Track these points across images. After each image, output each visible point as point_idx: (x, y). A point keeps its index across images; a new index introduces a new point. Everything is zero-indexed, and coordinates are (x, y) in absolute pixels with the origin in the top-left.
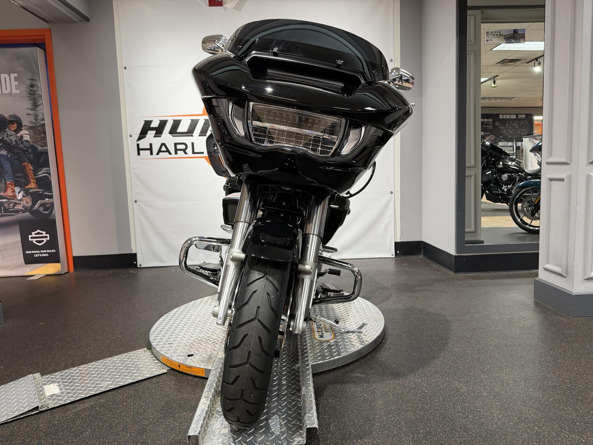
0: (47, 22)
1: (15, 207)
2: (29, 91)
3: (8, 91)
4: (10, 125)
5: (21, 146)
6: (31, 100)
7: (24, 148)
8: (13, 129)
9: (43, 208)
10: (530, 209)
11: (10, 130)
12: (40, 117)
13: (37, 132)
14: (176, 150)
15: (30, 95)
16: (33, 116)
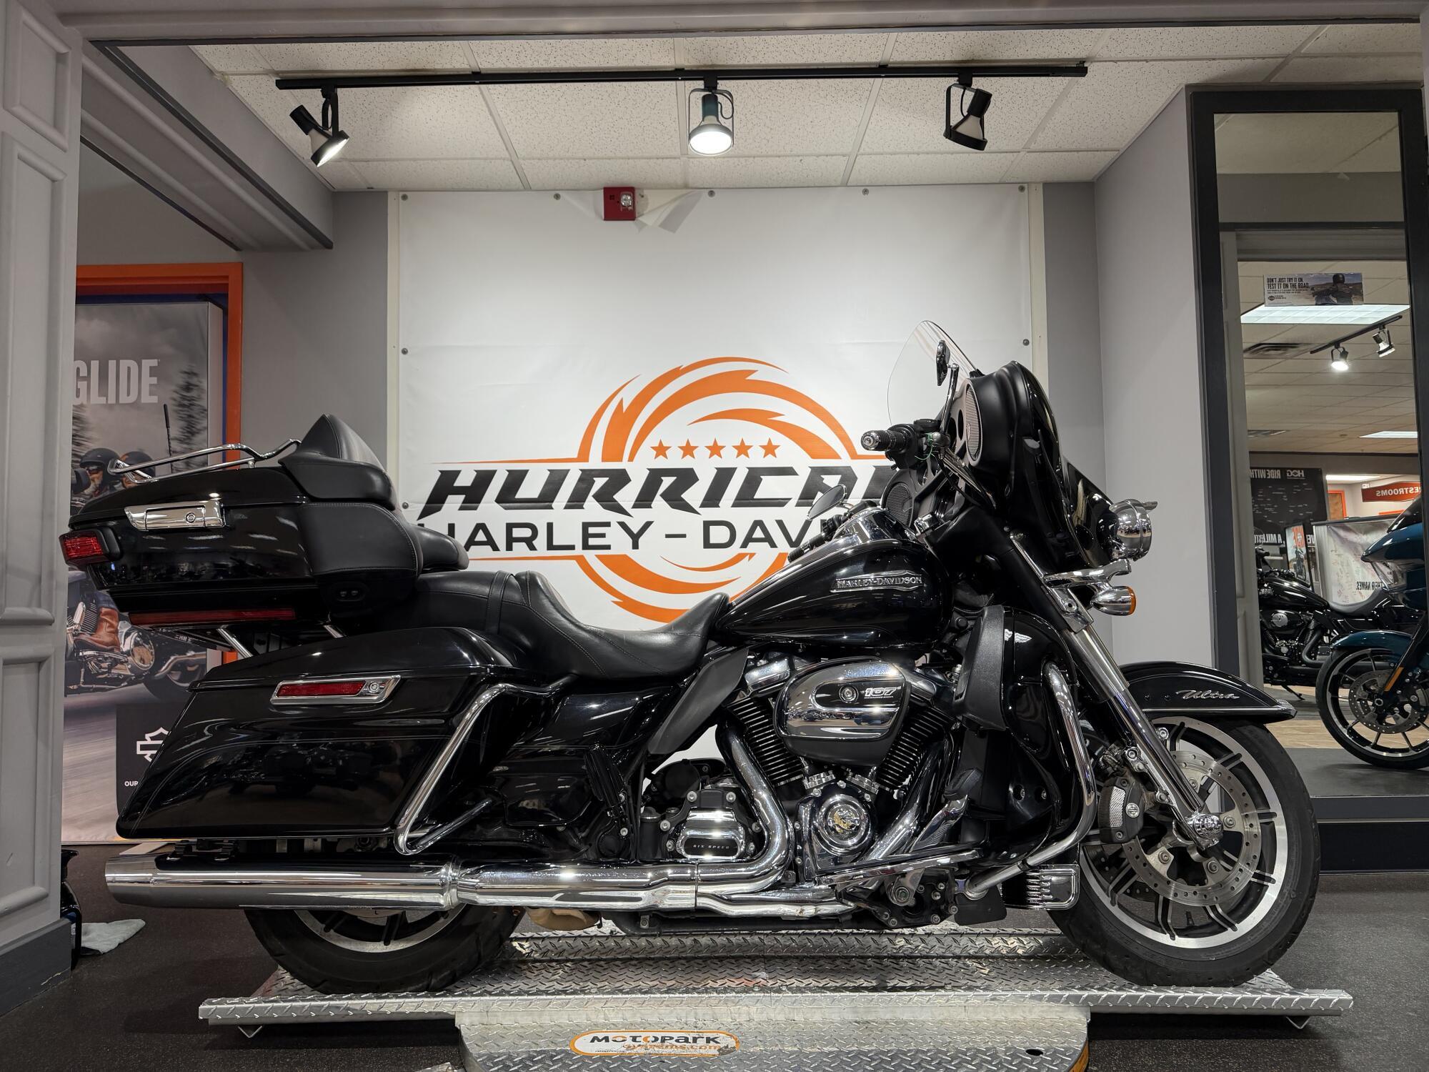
0: (237, 249)
1: (113, 671)
2: (179, 399)
3: (132, 398)
6: (182, 419)
9: (179, 673)
10: (1373, 705)
14: (510, 541)
15: (180, 409)
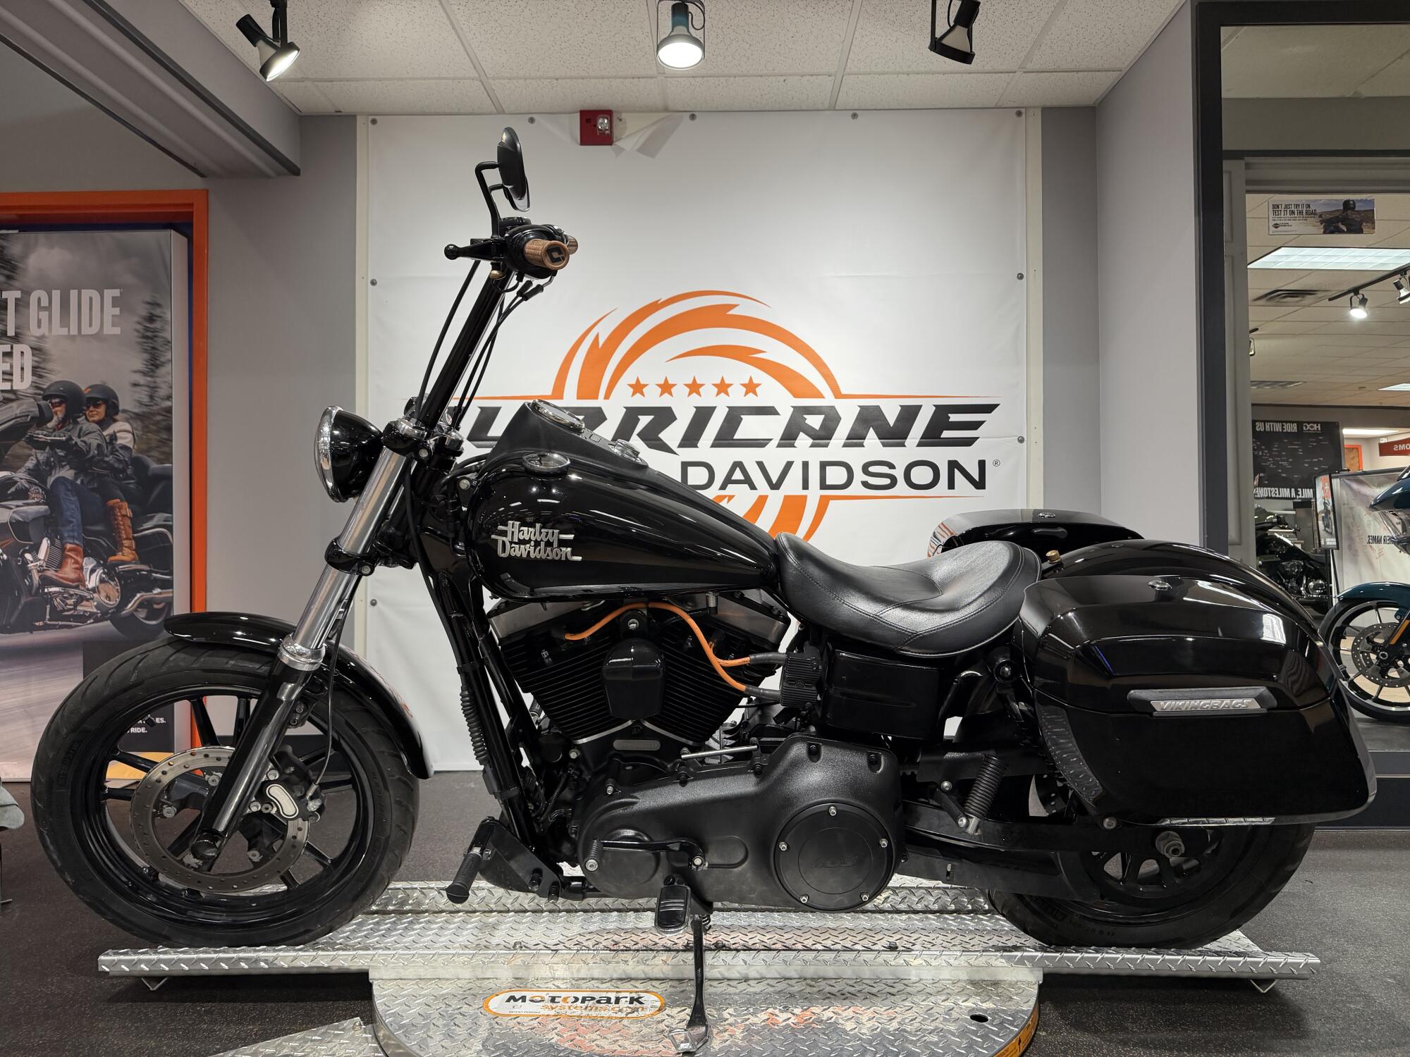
0: (203, 176)
1: (79, 608)
2: (142, 331)
3: (95, 329)
4: (88, 408)
5: (110, 459)
6: (146, 351)
7: (116, 465)
8: (96, 418)
9: (146, 611)
10: (1377, 658)
11: (88, 420)
12: (163, 392)
13: (153, 427)
15: (144, 340)
16: (144, 388)
